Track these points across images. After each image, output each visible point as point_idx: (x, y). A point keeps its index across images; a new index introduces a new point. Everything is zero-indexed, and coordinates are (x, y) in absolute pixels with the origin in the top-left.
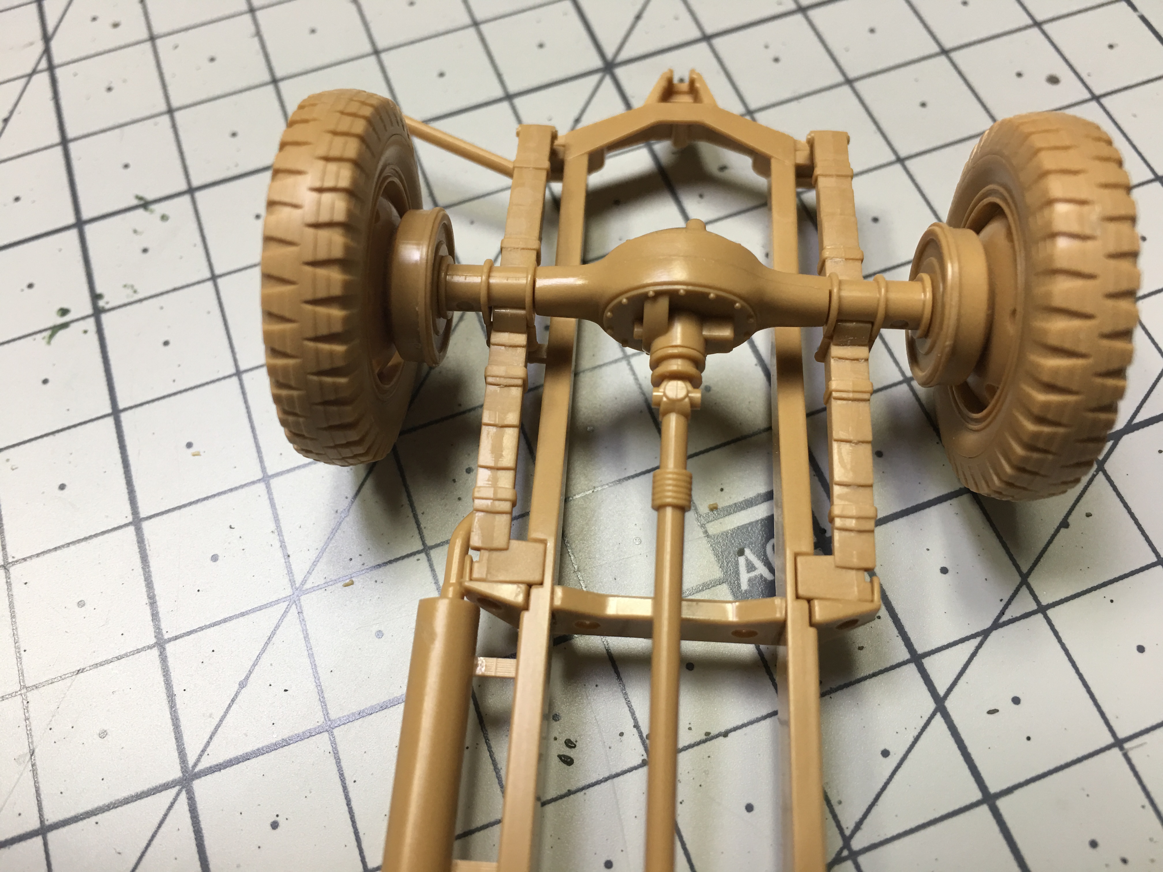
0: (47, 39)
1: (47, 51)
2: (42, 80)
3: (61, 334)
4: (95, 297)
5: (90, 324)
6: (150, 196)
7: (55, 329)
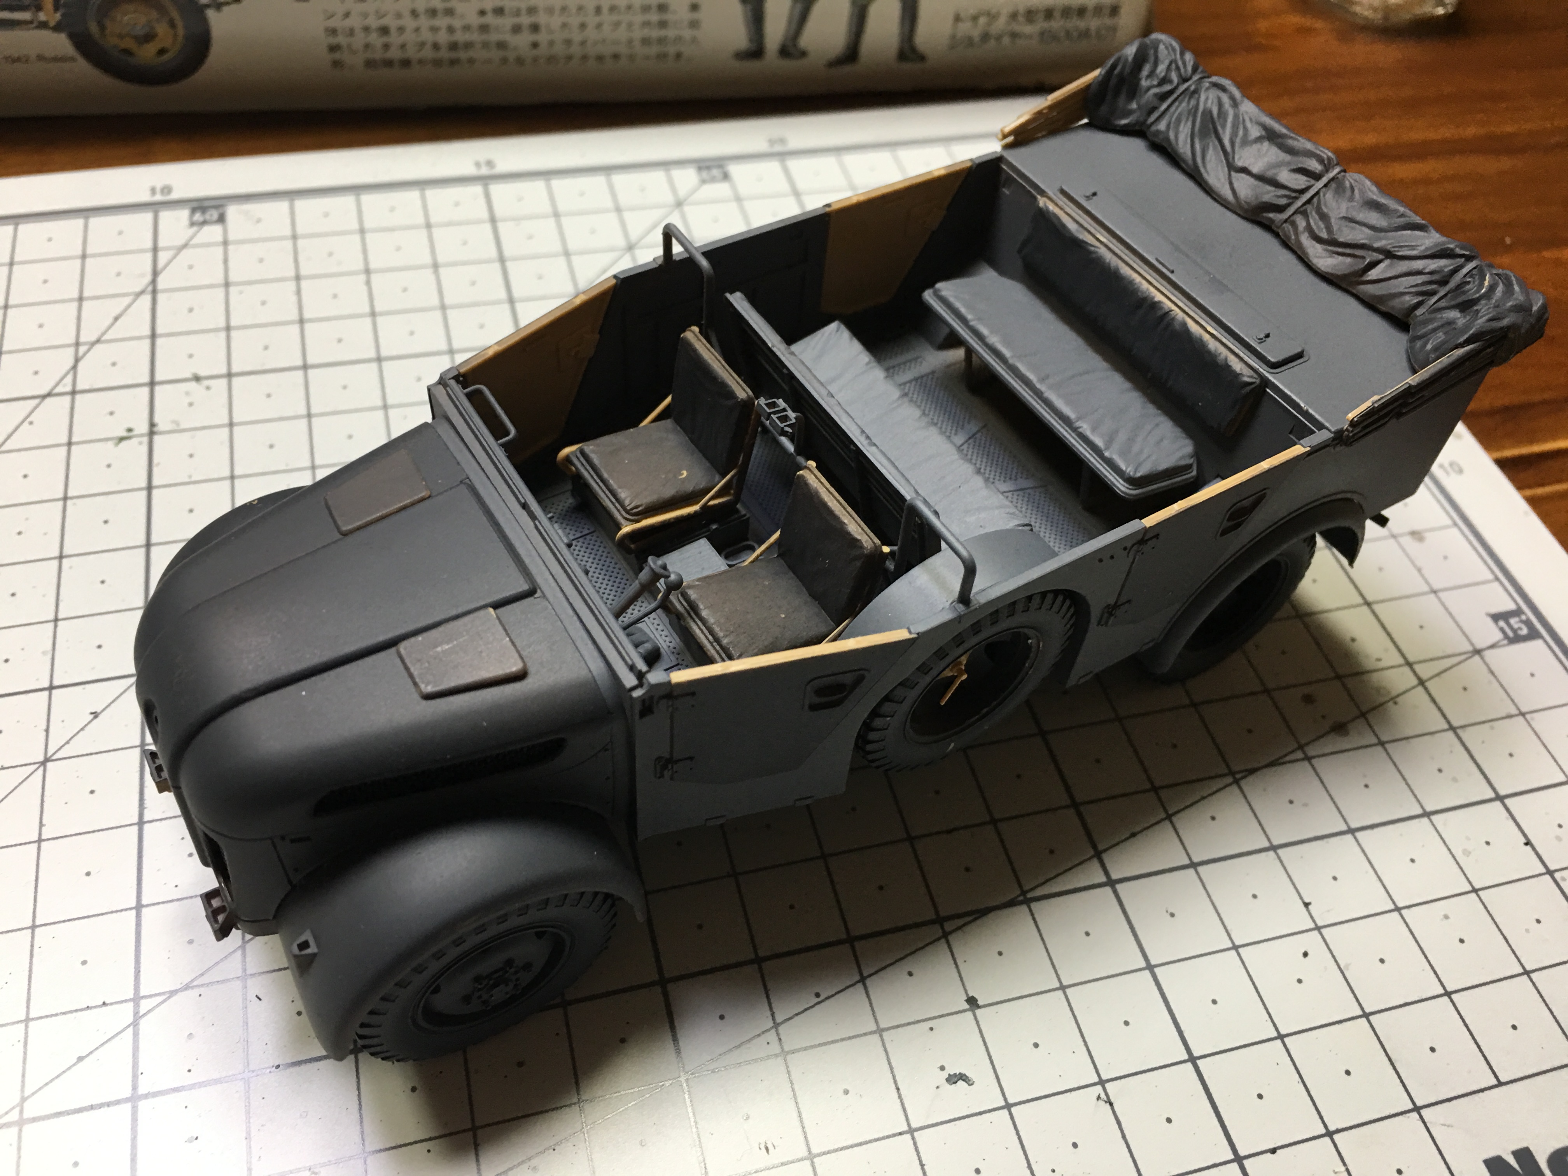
0: (155, 273)
1: (154, 282)
2: (147, 299)
3: (124, 443)
4: (152, 425)
5: (145, 440)
6: (202, 373)
7: (122, 439)
